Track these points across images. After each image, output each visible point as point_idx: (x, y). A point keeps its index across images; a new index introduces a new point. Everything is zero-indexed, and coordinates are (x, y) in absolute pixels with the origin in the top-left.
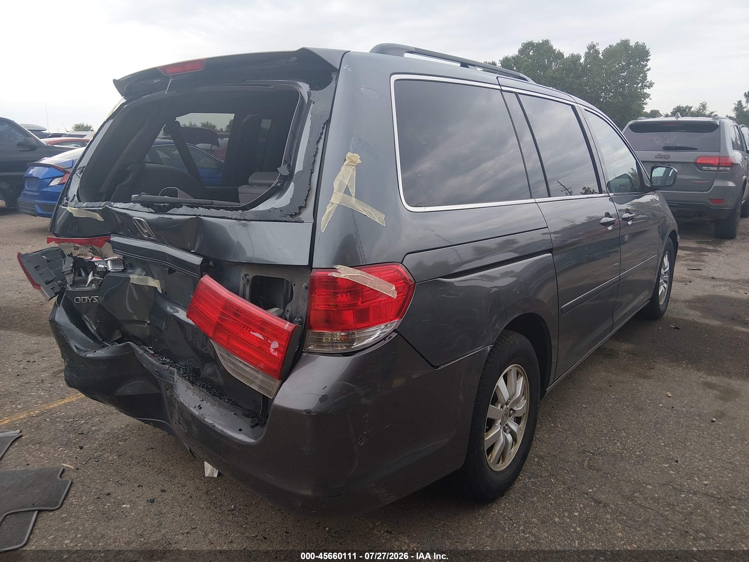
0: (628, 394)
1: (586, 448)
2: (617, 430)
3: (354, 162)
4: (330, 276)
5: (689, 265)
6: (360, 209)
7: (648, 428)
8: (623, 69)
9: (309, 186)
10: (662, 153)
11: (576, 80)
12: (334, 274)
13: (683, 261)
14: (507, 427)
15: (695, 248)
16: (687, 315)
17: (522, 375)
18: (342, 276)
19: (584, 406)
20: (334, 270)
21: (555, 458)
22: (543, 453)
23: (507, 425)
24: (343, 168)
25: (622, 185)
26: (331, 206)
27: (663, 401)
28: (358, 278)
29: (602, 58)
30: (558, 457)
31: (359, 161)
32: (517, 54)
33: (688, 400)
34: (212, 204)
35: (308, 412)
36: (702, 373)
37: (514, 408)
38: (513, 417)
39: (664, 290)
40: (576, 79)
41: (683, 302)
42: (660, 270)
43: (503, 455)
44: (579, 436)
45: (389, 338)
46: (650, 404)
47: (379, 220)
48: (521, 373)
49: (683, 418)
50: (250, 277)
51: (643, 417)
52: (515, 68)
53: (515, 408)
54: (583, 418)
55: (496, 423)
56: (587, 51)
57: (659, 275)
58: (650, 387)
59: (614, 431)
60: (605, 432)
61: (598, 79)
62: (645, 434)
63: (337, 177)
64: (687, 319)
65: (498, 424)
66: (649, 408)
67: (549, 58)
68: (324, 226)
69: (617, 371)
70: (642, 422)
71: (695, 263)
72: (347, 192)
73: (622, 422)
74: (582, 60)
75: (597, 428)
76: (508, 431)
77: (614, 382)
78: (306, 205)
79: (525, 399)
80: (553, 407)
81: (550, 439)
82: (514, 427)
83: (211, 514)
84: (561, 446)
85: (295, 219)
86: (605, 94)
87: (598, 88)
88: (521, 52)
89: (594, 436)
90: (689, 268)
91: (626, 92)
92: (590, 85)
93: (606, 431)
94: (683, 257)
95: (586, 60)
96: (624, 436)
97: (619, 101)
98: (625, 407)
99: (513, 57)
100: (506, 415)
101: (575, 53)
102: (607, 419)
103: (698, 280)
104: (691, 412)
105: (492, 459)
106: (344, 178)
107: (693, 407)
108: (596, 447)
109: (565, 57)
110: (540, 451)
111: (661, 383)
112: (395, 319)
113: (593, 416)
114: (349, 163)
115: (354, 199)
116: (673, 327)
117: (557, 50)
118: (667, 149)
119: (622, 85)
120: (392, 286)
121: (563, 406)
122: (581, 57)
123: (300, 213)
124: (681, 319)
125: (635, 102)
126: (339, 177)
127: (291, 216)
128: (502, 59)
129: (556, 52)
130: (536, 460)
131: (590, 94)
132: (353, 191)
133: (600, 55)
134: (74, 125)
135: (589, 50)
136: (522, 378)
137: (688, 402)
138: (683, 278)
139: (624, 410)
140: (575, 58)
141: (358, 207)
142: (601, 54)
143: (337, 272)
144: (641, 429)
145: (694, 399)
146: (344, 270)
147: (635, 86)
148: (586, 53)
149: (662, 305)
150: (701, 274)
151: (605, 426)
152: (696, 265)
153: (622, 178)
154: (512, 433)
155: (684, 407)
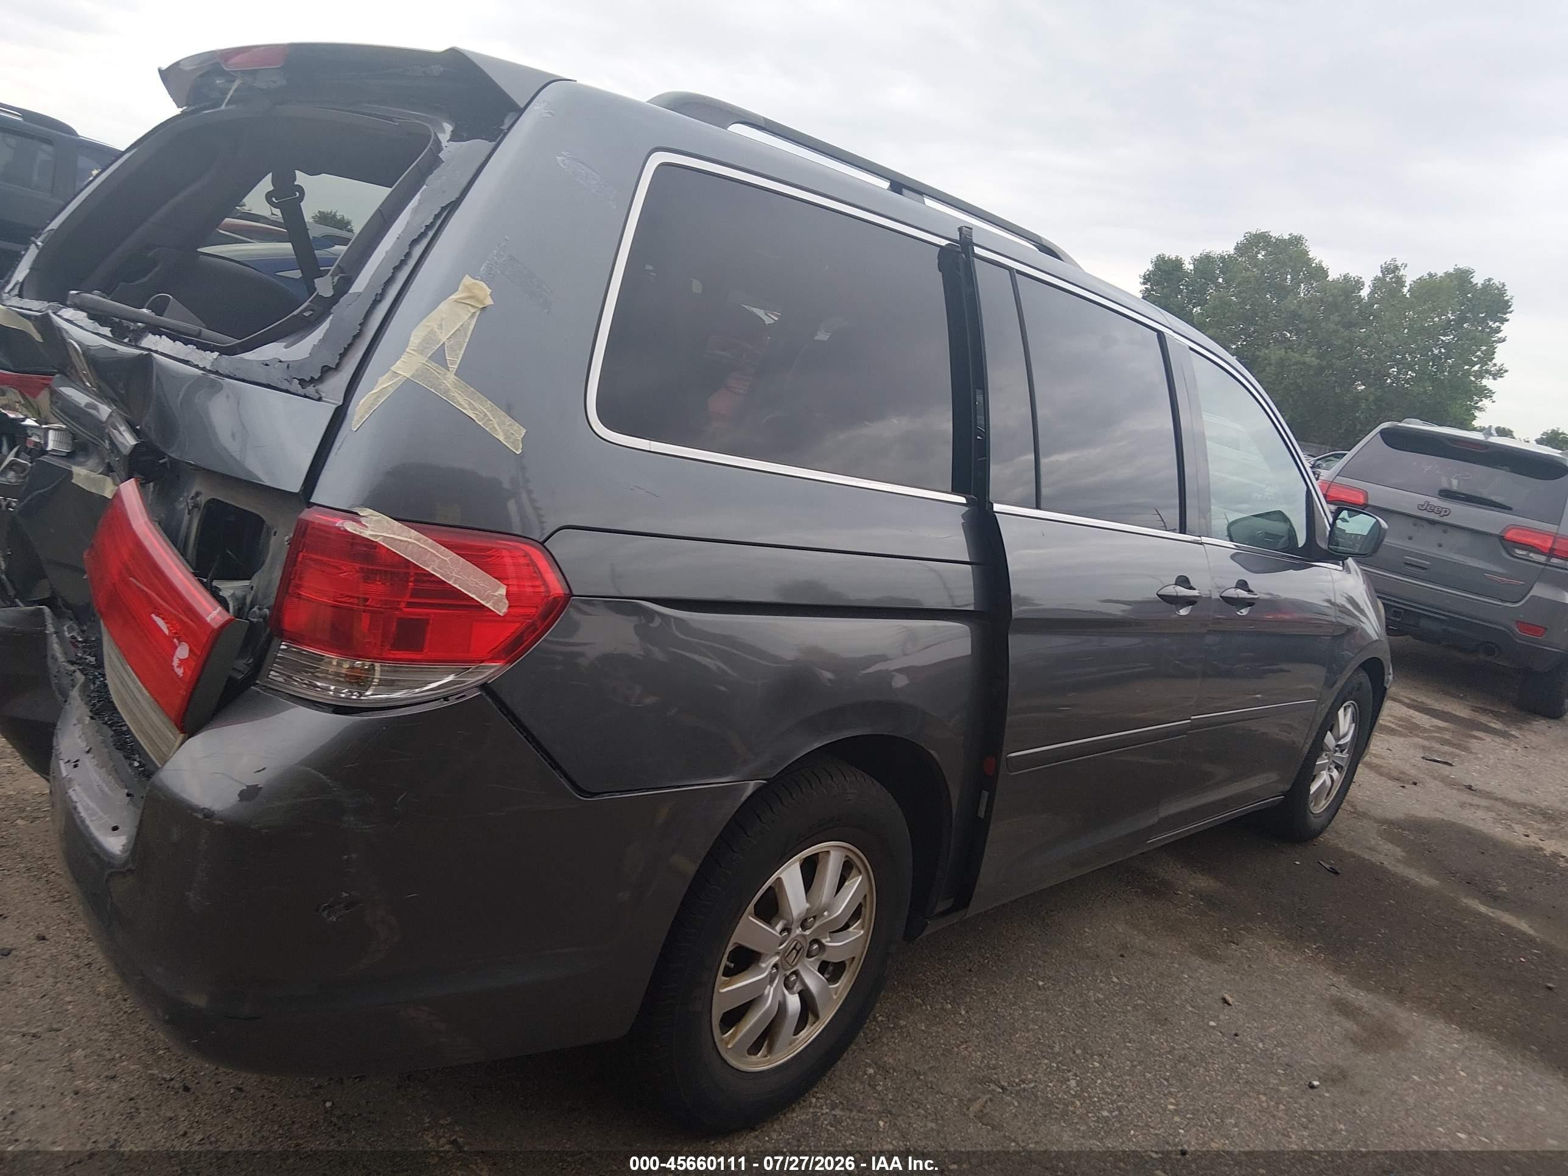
0: (1151, 983)
1: (996, 1074)
2: (1085, 1051)
3: (478, 300)
4: (338, 528)
5: (1429, 749)
6: (463, 403)
7: (1157, 1065)
8: (1446, 328)
9: (359, 327)
10: (1436, 502)
11: (1341, 329)
12: (350, 527)
13: (1422, 738)
14: (793, 978)
15: (1464, 718)
16: (1370, 849)
17: (860, 873)
18: (367, 534)
19: (1041, 983)
20: (351, 514)
21: (915, 1077)
22: (895, 1060)
23: (796, 973)
24: (443, 306)
25: (1268, 535)
26: (390, 379)
27: (1222, 1017)
28: (407, 548)
29: (1408, 296)
30: (922, 1077)
31: (489, 301)
32: (1232, 252)
33: (1279, 1027)
34: (199, 335)
35: (209, 814)
36: (1342, 978)
37: (824, 941)
38: (818, 959)
39: (1329, 782)
40: (1343, 327)
41: (1377, 821)
42: (1321, 736)
43: (767, 1037)
44: (993, 1044)
45: (457, 699)
46: (1191, 1014)
47: (507, 438)
48: (857, 867)
49: (1248, 1063)
50: (202, 500)
51: (1157, 1039)
52: (1220, 280)
53: (826, 941)
54: (1024, 1009)
55: (763, 962)
56: (1380, 275)
57: (1318, 747)
58: (1208, 979)
59: (1078, 1052)
60: (1057, 1049)
61: (1388, 337)
62: (1144, 1076)
63: (424, 320)
64: (1367, 857)
65: (767, 965)
66: (1183, 1022)
67: (1295, 274)
68: (361, 418)
69: (1154, 928)
70: (1152, 1050)
71: (1446, 748)
72: (439, 357)
73: (1106, 1037)
74: (1365, 293)
75: (1043, 1036)
76: (798, 987)
77: (1134, 950)
78: (338, 365)
79: (863, 928)
80: (970, 970)
81: (925, 1035)
82: (813, 981)
83: (108, 1010)
84: (943, 1054)
85: (310, 390)
86: (1399, 372)
87: (1386, 355)
88: (1240, 249)
89: (1027, 1052)
90: (1427, 755)
91: (1445, 376)
92: (1371, 347)
93: (1060, 1048)
94: (1425, 730)
95: (1372, 293)
96: (1094, 1068)
97: (1425, 392)
98: (1129, 1008)
99: (1222, 258)
100: (798, 952)
101: (1353, 274)
102: (1077, 1025)
103: (1433, 785)
104: (1273, 1054)
105: (734, 1038)
106: (440, 326)
107: (1283, 1045)
108: (1018, 1077)
109: (1330, 278)
110: (890, 1054)
111: (1237, 978)
112: (492, 660)
113: (1048, 1011)
114: (462, 298)
115: (451, 376)
116: (1327, 866)
117: (1317, 261)
118: (1447, 494)
119: (1436, 359)
120: (499, 587)
121: (995, 971)
122: (1363, 285)
123: (321, 379)
124: (1353, 855)
125: (1459, 402)
126: (431, 322)
127: (302, 382)
128: (1197, 255)
129: (1314, 265)
130: (871, 1071)
131: (1366, 363)
132: (455, 360)
133: (1405, 290)
134: (316, 212)
135: (1384, 274)
136: (860, 878)
137: (1277, 1031)
138: (1403, 773)
139: (1125, 1013)
140: (1350, 286)
141: (456, 395)
142: (1408, 287)
143: (359, 522)
144: (1140, 1063)
145: (1295, 1030)
146: (378, 521)
147: (1466, 367)
148: (1377, 279)
149: (1319, 815)
150: (1447, 773)
151: (1063, 1036)
152: (1445, 753)
153: (1267, 519)
154: (806, 997)
155: (1262, 1041)
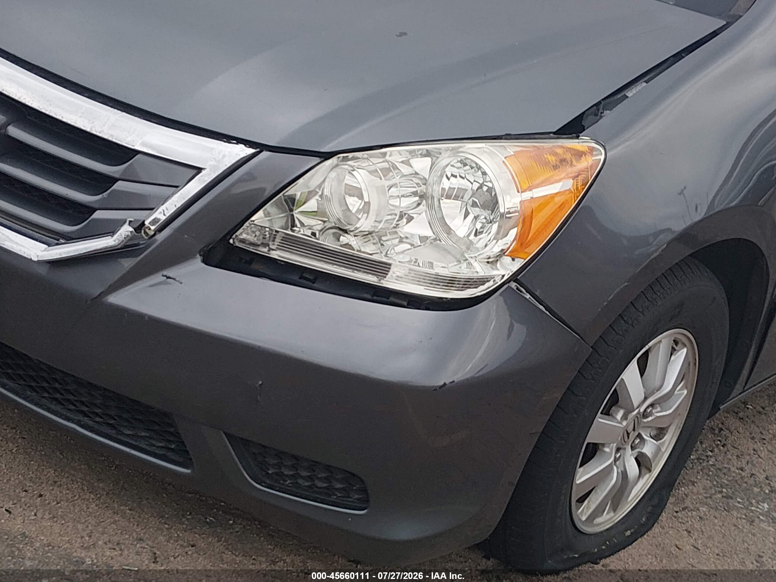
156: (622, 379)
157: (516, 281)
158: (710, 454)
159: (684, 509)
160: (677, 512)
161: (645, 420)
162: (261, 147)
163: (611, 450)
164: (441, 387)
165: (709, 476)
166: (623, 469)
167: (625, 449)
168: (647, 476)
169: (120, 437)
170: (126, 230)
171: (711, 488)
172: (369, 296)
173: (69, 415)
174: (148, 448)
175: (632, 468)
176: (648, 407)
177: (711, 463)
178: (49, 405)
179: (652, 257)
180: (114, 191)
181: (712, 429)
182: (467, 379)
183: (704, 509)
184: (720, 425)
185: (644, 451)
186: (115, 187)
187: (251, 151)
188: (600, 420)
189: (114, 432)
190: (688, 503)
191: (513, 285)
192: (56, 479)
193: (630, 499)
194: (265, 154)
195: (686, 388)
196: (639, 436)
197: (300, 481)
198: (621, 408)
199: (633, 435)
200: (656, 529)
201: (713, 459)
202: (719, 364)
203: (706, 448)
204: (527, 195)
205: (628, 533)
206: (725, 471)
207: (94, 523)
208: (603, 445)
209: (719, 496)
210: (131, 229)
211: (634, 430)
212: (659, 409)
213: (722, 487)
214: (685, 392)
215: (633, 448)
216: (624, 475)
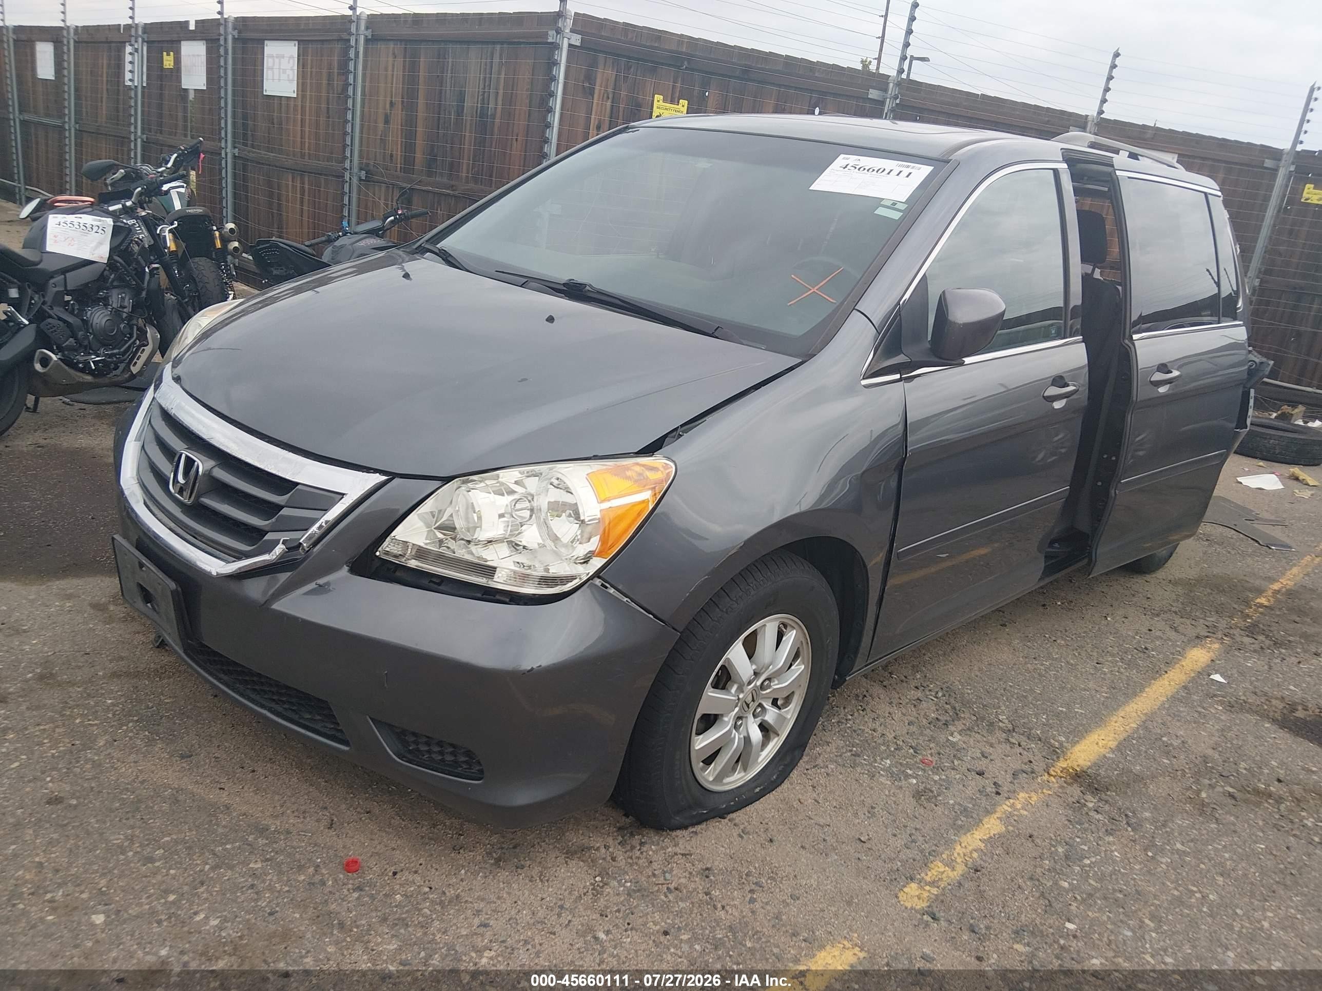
156: (728, 659)
157: (599, 577)
158: (850, 717)
159: (814, 767)
160: (807, 769)
161: (764, 692)
162: (392, 476)
163: (730, 719)
164: (529, 671)
165: (843, 736)
166: (746, 735)
167: (747, 717)
168: (776, 739)
169: (301, 721)
170: (279, 549)
171: (843, 747)
172: (479, 595)
173: (264, 703)
174: (322, 730)
175: (756, 734)
176: (764, 681)
177: (848, 725)
178: (251, 696)
179: (730, 554)
180: (282, 515)
181: (857, 696)
182: (554, 664)
183: (832, 766)
184: (865, 693)
185: (766, 718)
186: (281, 513)
187: (384, 478)
188: (710, 693)
189: (297, 716)
190: (819, 761)
191: (598, 582)
192: (272, 757)
193: (760, 760)
194: (397, 481)
195: (803, 663)
196: (760, 705)
197: (434, 756)
198: (735, 682)
199: (753, 706)
200: (786, 785)
201: (851, 722)
202: (833, 642)
203: (848, 712)
204: (606, 505)
205: (757, 790)
206: (859, 732)
207: (289, 794)
208: (722, 715)
209: (849, 754)
210: (284, 547)
211: (753, 700)
212: (776, 682)
213: (853, 746)
214: (803, 667)
215: (755, 716)
216: (747, 740)
